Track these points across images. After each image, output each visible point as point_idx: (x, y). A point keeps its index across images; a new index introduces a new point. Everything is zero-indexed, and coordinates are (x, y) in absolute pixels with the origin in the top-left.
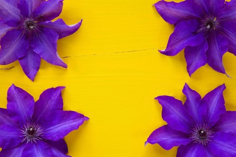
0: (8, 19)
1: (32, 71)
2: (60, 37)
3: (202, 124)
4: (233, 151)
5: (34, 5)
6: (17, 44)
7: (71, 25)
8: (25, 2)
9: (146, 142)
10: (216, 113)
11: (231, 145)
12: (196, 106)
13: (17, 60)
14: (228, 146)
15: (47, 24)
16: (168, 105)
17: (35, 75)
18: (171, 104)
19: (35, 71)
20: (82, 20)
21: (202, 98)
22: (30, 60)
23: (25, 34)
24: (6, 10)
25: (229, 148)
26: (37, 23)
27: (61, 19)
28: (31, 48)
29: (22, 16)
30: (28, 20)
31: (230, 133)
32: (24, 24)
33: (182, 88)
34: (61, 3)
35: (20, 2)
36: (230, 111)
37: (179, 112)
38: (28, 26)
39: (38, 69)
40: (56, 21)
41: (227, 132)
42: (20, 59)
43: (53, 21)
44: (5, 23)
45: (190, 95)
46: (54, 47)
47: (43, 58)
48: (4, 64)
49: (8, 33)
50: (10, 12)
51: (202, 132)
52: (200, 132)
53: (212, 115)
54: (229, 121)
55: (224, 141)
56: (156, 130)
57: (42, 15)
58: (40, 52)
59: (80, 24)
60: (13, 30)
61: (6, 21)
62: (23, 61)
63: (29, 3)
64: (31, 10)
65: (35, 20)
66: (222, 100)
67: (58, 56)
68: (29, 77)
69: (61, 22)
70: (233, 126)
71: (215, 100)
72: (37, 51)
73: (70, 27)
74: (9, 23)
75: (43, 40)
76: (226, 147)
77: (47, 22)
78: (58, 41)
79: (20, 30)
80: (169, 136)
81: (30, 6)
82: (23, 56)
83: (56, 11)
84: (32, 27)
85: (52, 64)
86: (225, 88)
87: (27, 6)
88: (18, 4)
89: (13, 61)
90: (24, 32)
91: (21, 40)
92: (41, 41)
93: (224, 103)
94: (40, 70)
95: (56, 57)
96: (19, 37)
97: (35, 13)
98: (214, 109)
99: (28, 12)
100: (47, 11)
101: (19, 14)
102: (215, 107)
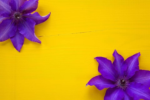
0: (4, 13)
1: (19, 46)
2: (37, 24)
3: (123, 77)
4: (141, 94)
5: (20, 3)
6: (9, 28)
7: (44, 16)
8: (14, 2)
9: (87, 84)
10: (133, 70)
11: (140, 90)
12: (120, 65)
13: (9, 39)
14: (139, 91)
15: (28, 16)
16: (102, 63)
17: (21, 48)
18: (104, 63)
19: (21, 45)
20: (50, 13)
21: (125, 60)
22: (18, 39)
23: (14, 22)
24: (2, 7)
25: (139, 92)
26: (22, 15)
27: (37, 12)
28: (18, 31)
29: (12, 11)
30: (16, 13)
31: (140, 84)
32: (14, 15)
33: (113, 53)
34: (37, 2)
35: (11, 1)
36: (141, 70)
37: (109, 68)
38: (16, 17)
39: (22, 44)
40: (34, 14)
41: (138, 83)
42: (11, 38)
43: (32, 13)
44: (1, 15)
45: (117, 57)
46: (33, 30)
47: (26, 37)
48: (1, 41)
49: (3, 21)
50: (5, 8)
51: (123, 81)
52: (121, 81)
53: (130, 71)
54: (140, 76)
55: (136, 88)
56: (94, 77)
57: (25, 10)
58: (24, 33)
59: (49, 15)
60: (6, 20)
61: (2, 14)
62: (13, 39)
63: (17, 2)
64: (18, 6)
65: (20, 13)
66: (137, 63)
67: (35, 36)
68: (17, 49)
69: (37, 14)
70: (143, 80)
71: (133, 62)
72: (22, 33)
73: (43, 17)
74: (4, 15)
75: (25, 26)
76: (137, 92)
77: (28, 14)
78: (35, 26)
79: (11, 19)
80: (101, 82)
81: (17, 4)
82: (13, 36)
83: (34, 7)
84: (18, 18)
85: (32, 41)
86: (140, 55)
87: (16, 4)
88: (10, 3)
89: (7, 39)
90: (14, 21)
91: (12, 25)
92: (24, 26)
93: (138, 64)
94: (23, 45)
95: (34, 36)
96: (10, 24)
97: (21, 9)
98: (132, 68)
99: (16, 8)
100: (28, 7)
101: (10, 9)
102: (132, 66)
